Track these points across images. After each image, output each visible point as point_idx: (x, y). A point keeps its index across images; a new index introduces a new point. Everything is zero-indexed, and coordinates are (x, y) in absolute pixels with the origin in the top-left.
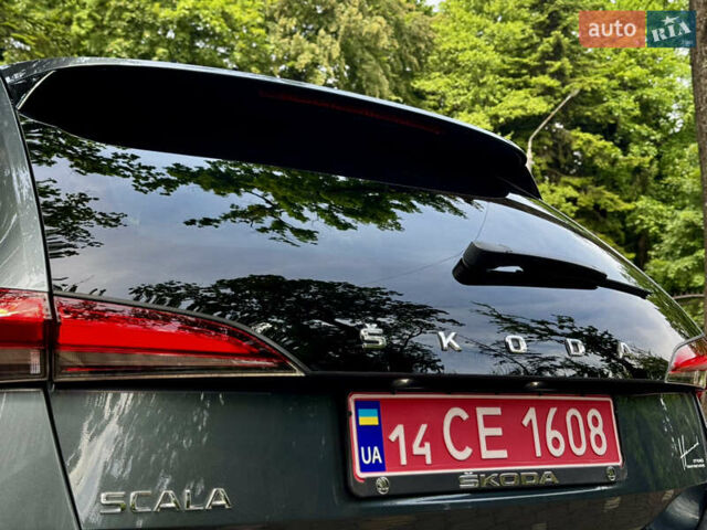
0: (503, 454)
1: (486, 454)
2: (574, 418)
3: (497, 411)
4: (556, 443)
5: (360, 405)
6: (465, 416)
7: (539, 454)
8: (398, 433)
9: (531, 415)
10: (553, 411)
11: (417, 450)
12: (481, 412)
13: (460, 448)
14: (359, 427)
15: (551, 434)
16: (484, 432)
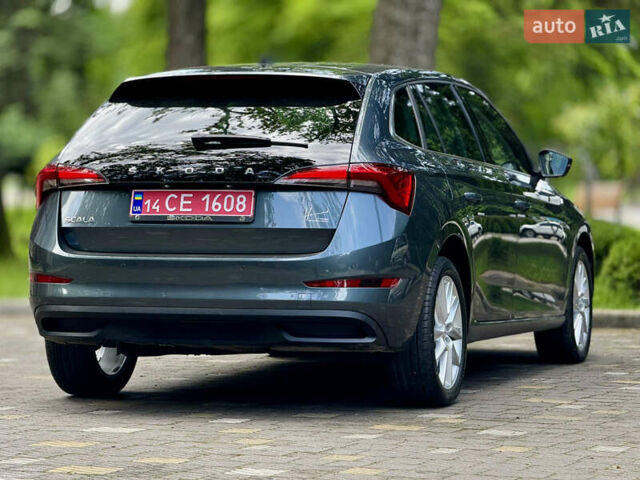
0: (190, 210)
1: (181, 209)
2: (229, 199)
3: (191, 195)
4: (217, 207)
5: (136, 193)
6: (176, 197)
7: (207, 210)
8: (148, 202)
9: (207, 197)
10: (219, 195)
11: (154, 207)
12: (183, 196)
13: (171, 207)
14: (134, 200)
15: (214, 203)
16: (182, 202)
